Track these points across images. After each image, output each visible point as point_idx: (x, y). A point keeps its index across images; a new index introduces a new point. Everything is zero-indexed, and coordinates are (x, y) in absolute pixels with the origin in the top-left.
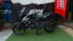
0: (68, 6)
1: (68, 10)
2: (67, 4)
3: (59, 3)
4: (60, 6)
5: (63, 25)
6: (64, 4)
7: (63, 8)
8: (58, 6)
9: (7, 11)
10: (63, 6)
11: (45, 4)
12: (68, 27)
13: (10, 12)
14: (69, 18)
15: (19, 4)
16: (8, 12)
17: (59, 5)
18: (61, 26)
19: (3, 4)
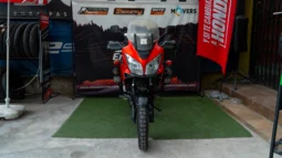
0: (236, 37)
1: (236, 48)
2: (234, 31)
3: (211, 26)
4: (213, 36)
5: (221, 91)
6: (223, 30)
7: (222, 41)
8: (206, 35)
9: (58, 45)
10: (223, 35)
12: (234, 95)
13: (68, 48)
14: (240, 72)
15: (94, 26)
16: (62, 48)
17: (211, 33)
18: (215, 94)
19: (51, 26)
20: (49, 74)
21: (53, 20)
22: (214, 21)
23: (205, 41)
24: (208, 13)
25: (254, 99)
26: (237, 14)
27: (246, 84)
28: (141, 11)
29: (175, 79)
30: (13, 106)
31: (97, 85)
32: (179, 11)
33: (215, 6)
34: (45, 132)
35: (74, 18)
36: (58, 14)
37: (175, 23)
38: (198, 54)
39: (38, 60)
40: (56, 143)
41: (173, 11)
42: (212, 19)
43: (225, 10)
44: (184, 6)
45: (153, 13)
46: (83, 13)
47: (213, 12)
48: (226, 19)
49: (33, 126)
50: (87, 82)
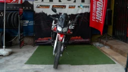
0: (107, 19)
1: (107, 24)
2: (106, 16)
3: (96, 13)
4: (97, 18)
5: (100, 43)
6: (101, 15)
7: (101, 20)
8: (93, 18)
9: (27, 22)
10: (101, 18)
11: (77, 14)
12: (106, 45)
14: (108, 34)
15: (44, 13)
16: (29, 23)
17: (96, 17)
18: (98, 44)
19: (24, 13)
20: (23, 35)
21: (25, 11)
22: (97, 11)
23: (93, 20)
24: (94, 7)
25: (115, 46)
26: (107, 8)
27: (111, 39)
28: (65, 7)
29: (80, 37)
30: (7, 50)
31: (44, 40)
32: (81, 7)
33: (98, 4)
34: (21, 62)
35: (34, 10)
36: (27, 8)
37: (80, 12)
38: (90, 26)
39: (18, 29)
40: (27, 67)
41: (79, 7)
42: (96, 10)
43: (102, 6)
44: (83, 4)
45: (70, 7)
46: (39, 7)
47: (96, 7)
48: (102, 11)
49: (15, 59)
50: (40, 39)
